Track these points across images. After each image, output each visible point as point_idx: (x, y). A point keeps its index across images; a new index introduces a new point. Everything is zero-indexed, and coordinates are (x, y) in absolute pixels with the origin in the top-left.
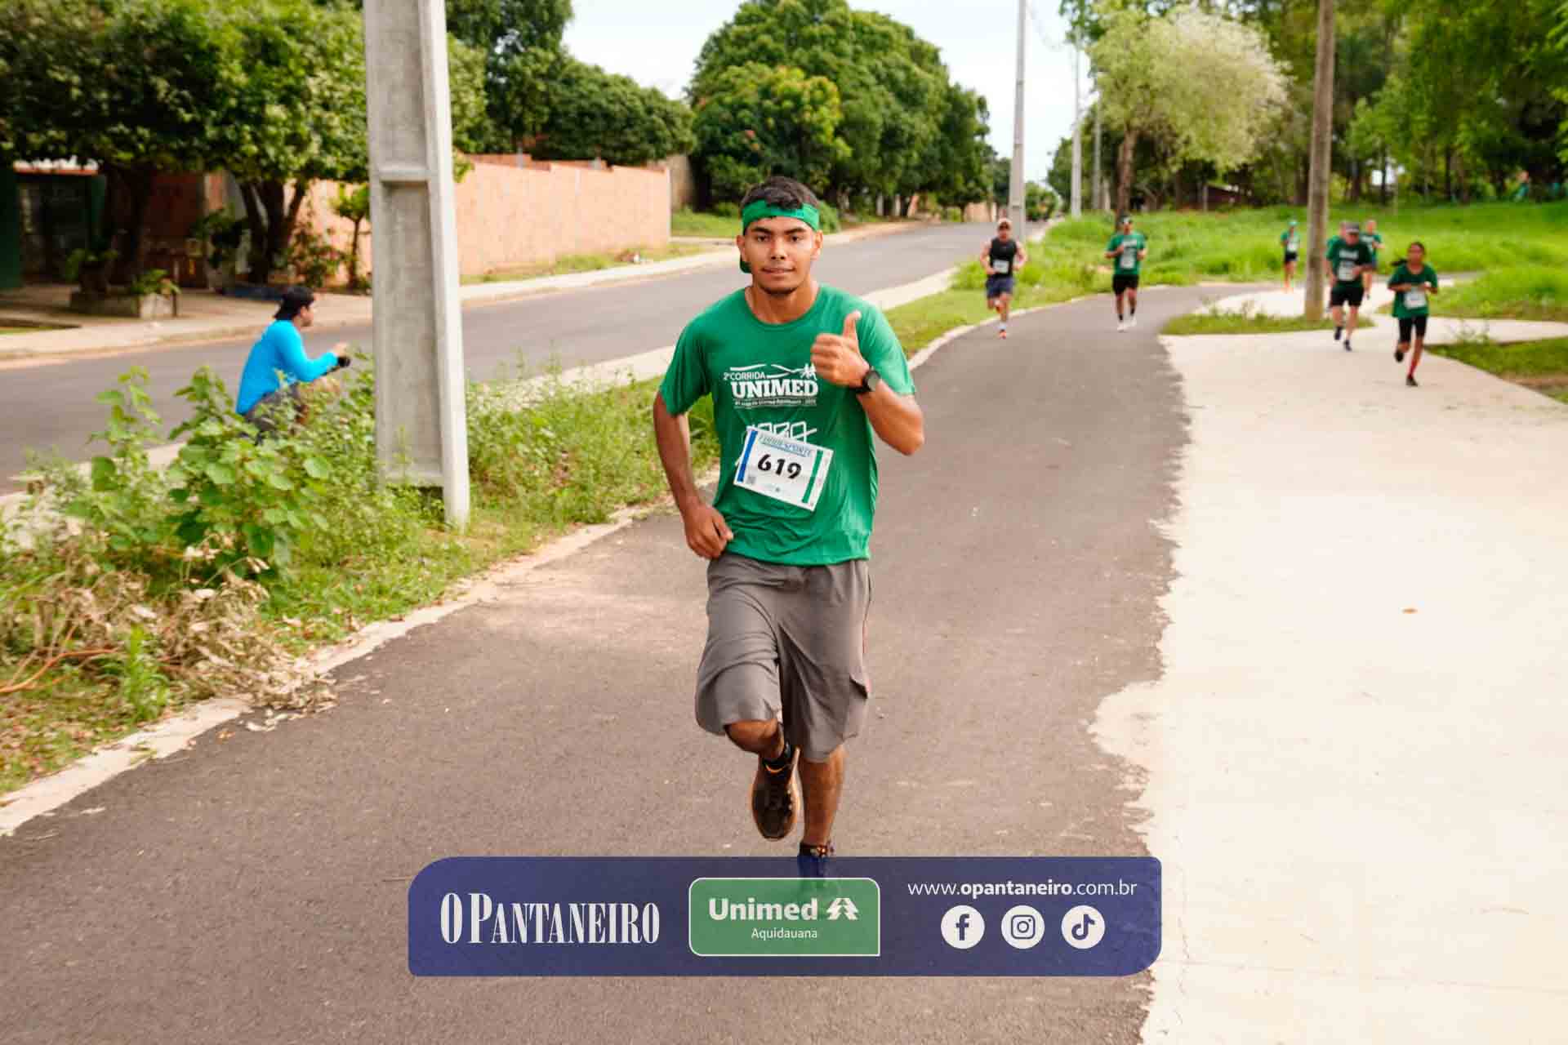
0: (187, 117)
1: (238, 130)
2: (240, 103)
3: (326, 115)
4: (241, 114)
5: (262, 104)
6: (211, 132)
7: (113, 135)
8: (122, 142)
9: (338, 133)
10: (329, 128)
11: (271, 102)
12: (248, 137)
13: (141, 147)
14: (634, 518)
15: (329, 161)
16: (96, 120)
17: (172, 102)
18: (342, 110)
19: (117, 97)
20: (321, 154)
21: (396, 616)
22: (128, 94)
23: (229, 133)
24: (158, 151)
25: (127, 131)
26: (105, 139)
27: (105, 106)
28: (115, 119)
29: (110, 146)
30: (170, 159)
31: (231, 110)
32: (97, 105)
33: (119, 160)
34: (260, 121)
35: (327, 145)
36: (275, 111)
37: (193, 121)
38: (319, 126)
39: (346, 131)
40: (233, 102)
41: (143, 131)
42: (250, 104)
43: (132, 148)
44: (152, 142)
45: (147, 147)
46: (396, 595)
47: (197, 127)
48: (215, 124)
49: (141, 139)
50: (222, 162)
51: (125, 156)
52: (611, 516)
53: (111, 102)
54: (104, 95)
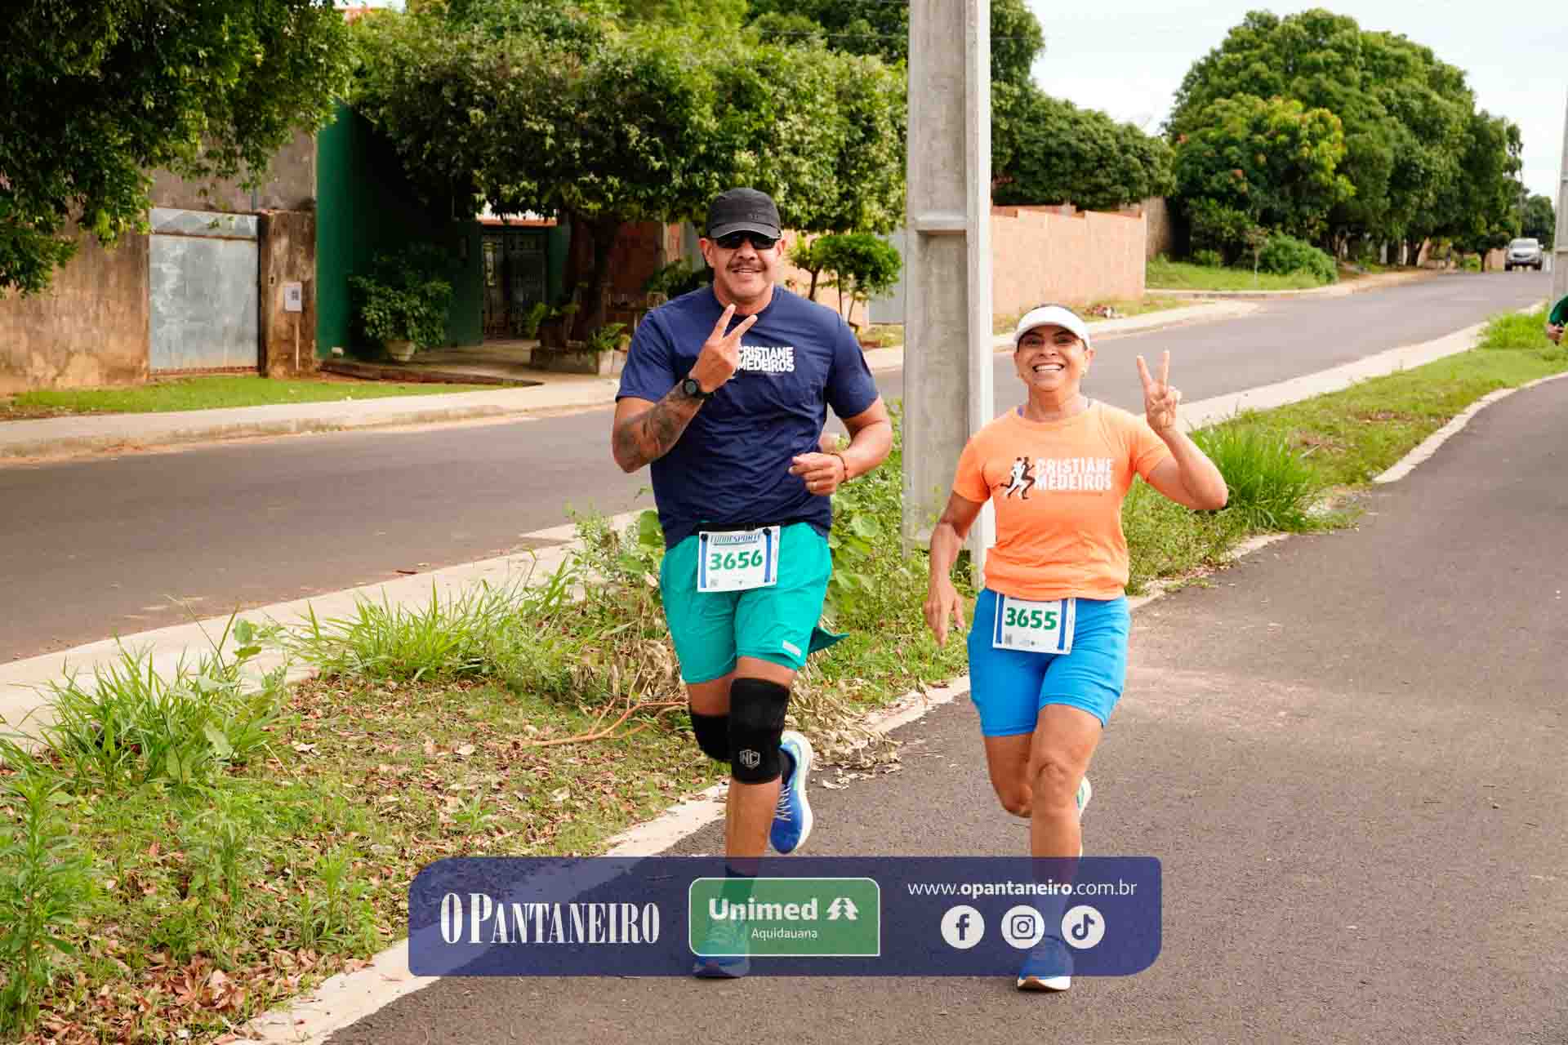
0: (657, 165)
1: (707, 178)
2: (710, 148)
3: (796, 160)
4: (709, 160)
5: (732, 149)
6: (677, 181)
7: (583, 185)
8: (592, 192)
9: (806, 180)
10: (798, 174)
11: (739, 148)
12: (717, 185)
13: (610, 196)
14: (1166, 590)
15: (795, 209)
16: (569, 172)
17: (643, 150)
18: (810, 156)
19: (590, 145)
20: (787, 202)
21: (939, 682)
22: (600, 142)
23: (698, 179)
24: (626, 200)
25: (597, 180)
26: (574, 188)
27: (577, 156)
28: (588, 168)
29: (580, 196)
30: (635, 207)
31: (701, 157)
32: (569, 154)
33: (587, 211)
34: (728, 168)
35: (795, 191)
36: (744, 157)
37: (662, 168)
38: (787, 171)
39: (815, 177)
40: (702, 148)
41: (614, 181)
42: (720, 149)
43: (601, 198)
44: (621, 191)
45: (616, 196)
46: (936, 661)
47: (665, 175)
48: (684, 171)
49: (610, 188)
50: (688, 211)
51: (593, 206)
52: (1142, 587)
53: (582, 150)
54: (577, 144)
